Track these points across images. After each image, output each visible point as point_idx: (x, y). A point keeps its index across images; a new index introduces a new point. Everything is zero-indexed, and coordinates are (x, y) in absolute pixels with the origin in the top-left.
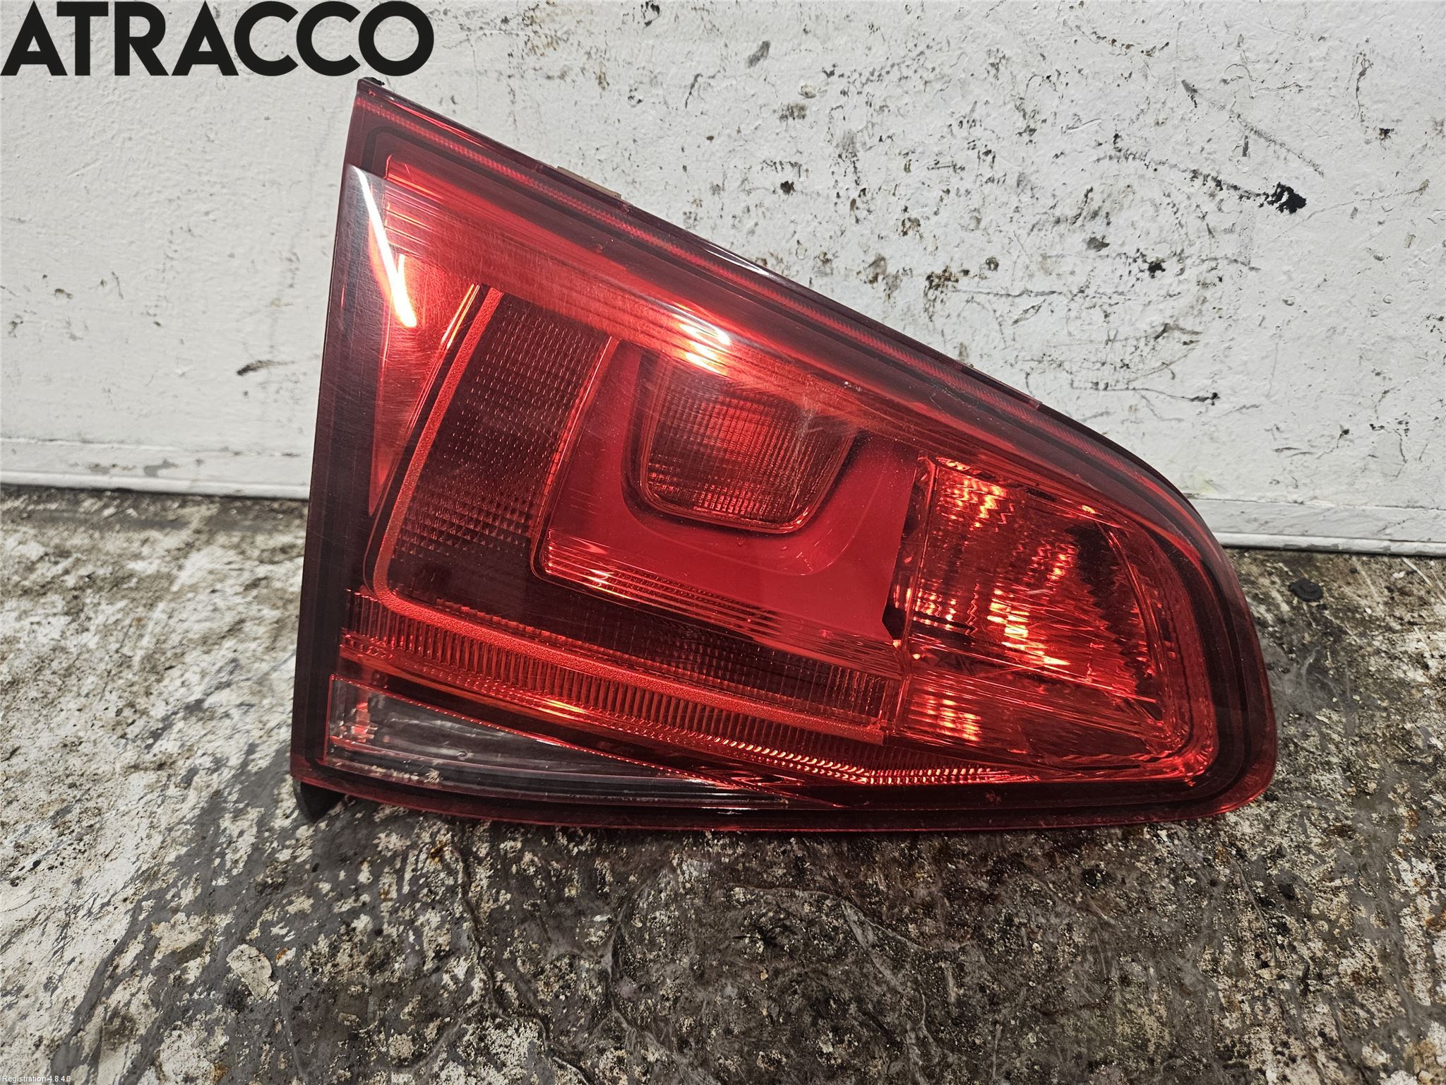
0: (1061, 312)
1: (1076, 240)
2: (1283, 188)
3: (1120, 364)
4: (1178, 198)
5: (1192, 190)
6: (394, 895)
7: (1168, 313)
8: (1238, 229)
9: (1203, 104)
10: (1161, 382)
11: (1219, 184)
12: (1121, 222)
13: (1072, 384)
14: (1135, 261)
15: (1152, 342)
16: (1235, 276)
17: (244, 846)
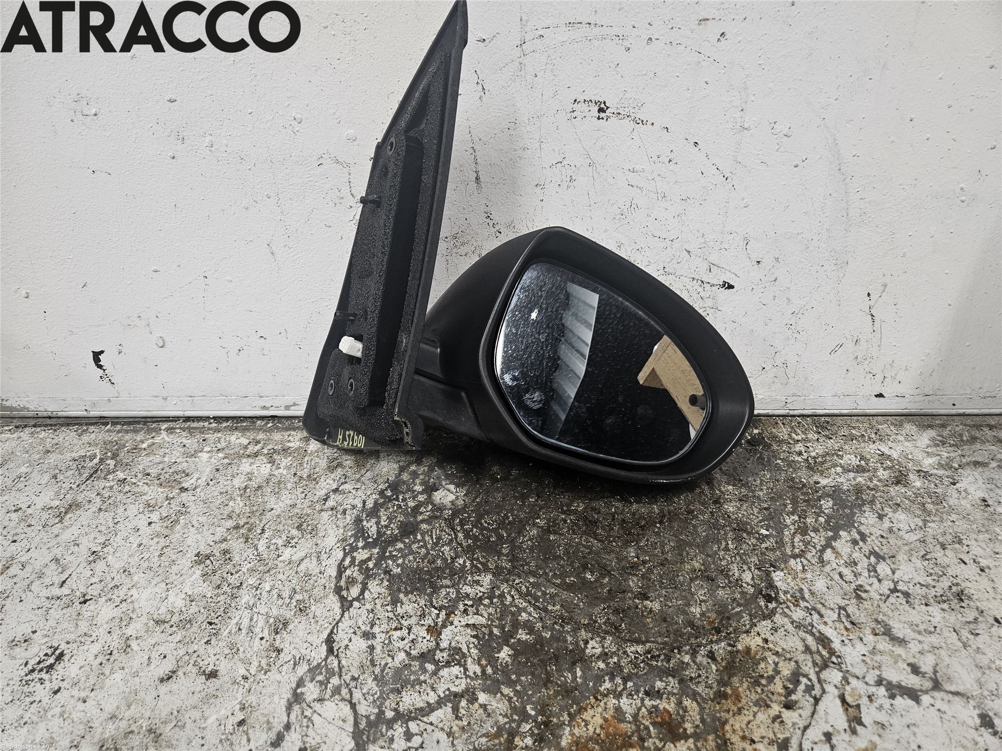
2: (725, 282)
4: (688, 287)
5: (693, 284)
6: (431, 542)
8: (711, 297)
9: (693, 256)
11: (702, 282)
16: (713, 313)
17: (374, 530)
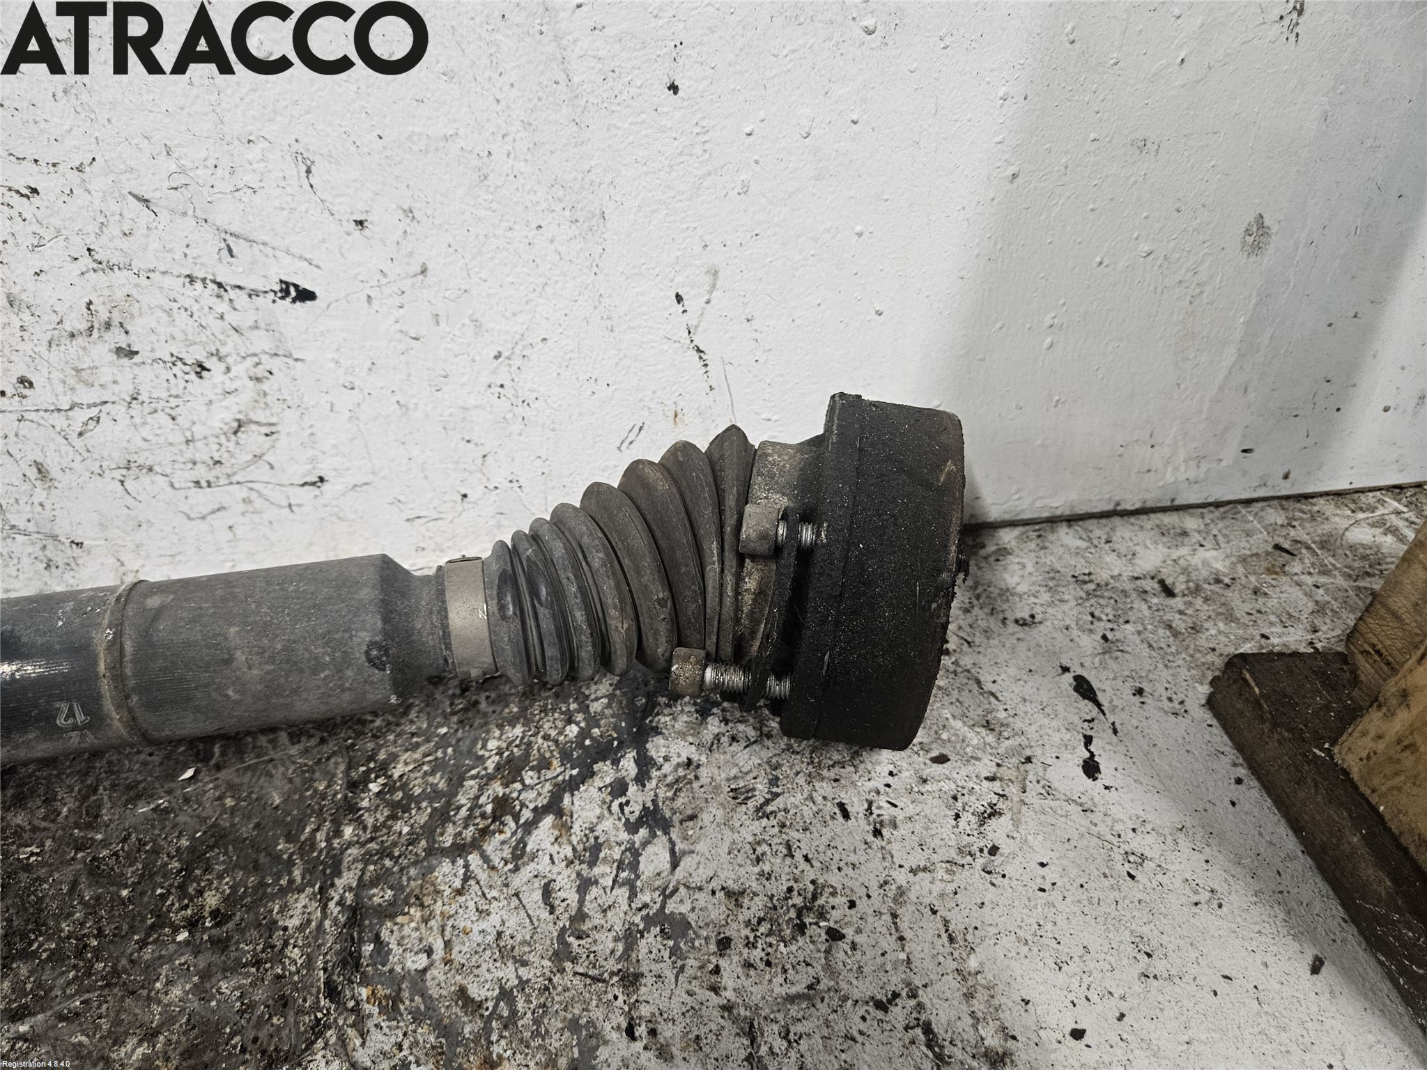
0: (124, 421)
1: (101, 351)
2: (287, 283)
3: (211, 462)
4: (188, 303)
5: (196, 293)
7: (235, 409)
8: (262, 325)
9: (164, 216)
10: (260, 472)
11: (220, 285)
12: (140, 330)
13: (172, 485)
14: (174, 364)
15: (233, 438)
16: (284, 369)
